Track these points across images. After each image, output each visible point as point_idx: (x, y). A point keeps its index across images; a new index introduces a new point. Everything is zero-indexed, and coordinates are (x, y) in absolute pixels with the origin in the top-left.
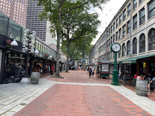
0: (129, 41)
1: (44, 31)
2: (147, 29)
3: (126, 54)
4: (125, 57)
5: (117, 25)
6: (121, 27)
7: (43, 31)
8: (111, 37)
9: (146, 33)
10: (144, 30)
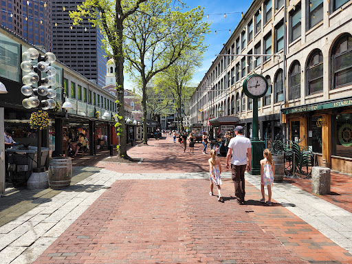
0: (280, 71)
1: (93, 59)
2: (327, 36)
3: (272, 101)
4: (272, 105)
5: (250, 34)
6: (260, 38)
7: (90, 59)
8: (238, 65)
9: (325, 46)
10: (319, 41)
